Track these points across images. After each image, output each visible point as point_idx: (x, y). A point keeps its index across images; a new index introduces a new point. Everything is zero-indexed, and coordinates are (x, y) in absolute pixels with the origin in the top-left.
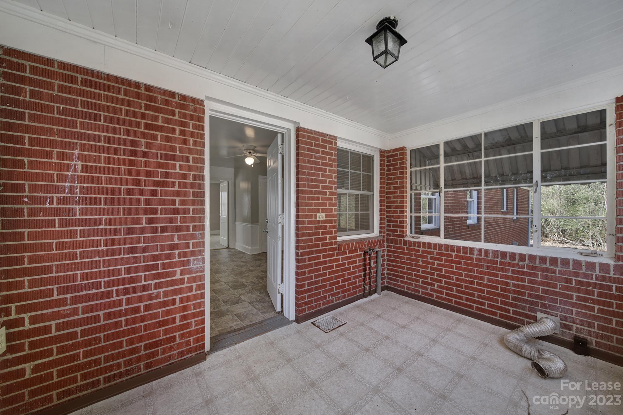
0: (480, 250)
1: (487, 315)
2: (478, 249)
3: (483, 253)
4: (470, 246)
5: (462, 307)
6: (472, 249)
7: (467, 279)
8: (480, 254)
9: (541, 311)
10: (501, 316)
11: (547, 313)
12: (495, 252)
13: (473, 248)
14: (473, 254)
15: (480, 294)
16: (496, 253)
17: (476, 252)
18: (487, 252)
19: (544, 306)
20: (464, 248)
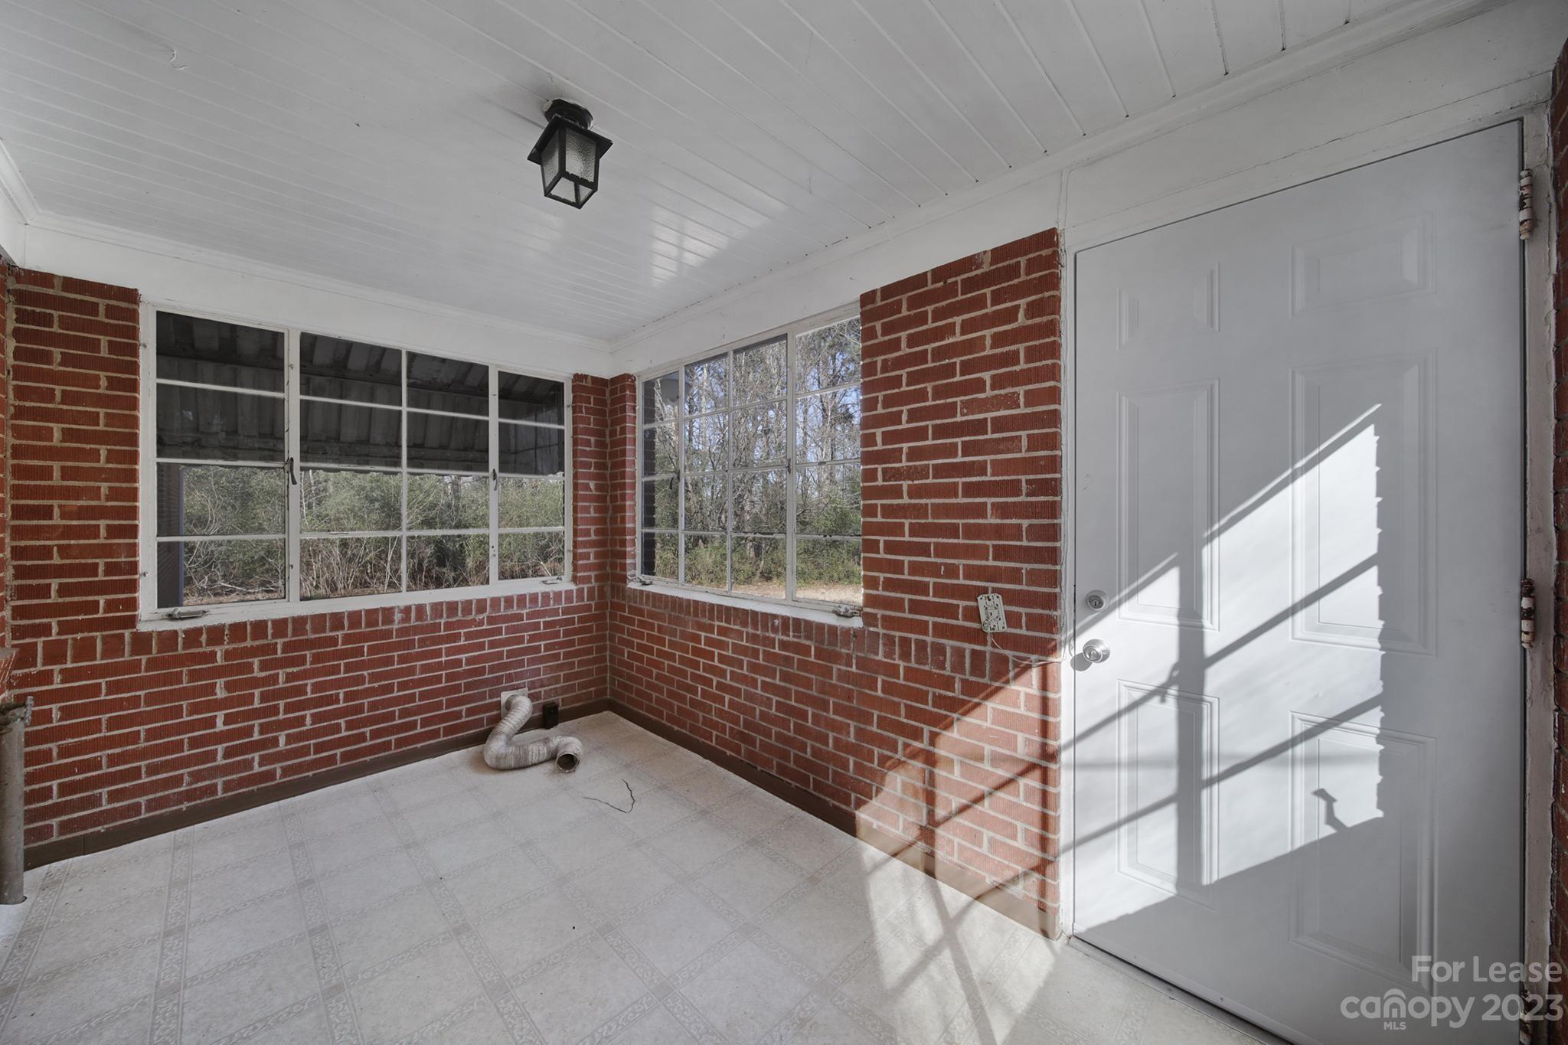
0: (407, 610)
1: (419, 745)
2: (402, 608)
3: (413, 615)
4: (383, 606)
5: (361, 760)
6: (388, 612)
7: (376, 685)
8: (407, 619)
9: (506, 689)
10: (448, 731)
11: (513, 688)
12: (437, 607)
13: (392, 608)
14: (392, 622)
15: (406, 706)
16: (439, 607)
17: (397, 617)
18: (420, 609)
19: (510, 678)
20: (369, 612)
